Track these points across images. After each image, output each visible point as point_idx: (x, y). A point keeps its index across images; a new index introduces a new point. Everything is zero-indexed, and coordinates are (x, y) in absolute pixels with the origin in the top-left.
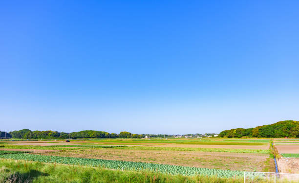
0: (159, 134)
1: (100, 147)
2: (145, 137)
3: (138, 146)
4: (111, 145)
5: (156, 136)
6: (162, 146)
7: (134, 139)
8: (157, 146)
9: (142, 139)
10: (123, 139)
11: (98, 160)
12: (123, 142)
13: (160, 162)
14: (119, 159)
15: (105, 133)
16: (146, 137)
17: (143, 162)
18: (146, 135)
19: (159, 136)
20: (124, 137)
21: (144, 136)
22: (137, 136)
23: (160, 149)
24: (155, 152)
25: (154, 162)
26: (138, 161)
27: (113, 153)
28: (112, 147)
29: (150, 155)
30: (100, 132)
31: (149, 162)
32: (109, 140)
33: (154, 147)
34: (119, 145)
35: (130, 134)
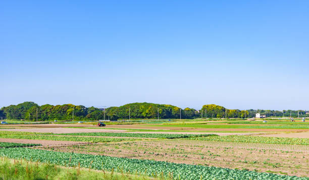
0: (287, 110)
1: (161, 136)
2: (254, 116)
3: (240, 134)
4: (184, 133)
5: (279, 114)
6: (294, 136)
7: (232, 120)
8: (283, 135)
9: (249, 120)
10: (208, 121)
11: (159, 163)
12: (208, 127)
13: (288, 171)
14: (202, 162)
15: (171, 108)
16: (258, 115)
17: (252, 169)
18: (258, 111)
19: (287, 114)
20: (209, 116)
21: (251, 114)
22: (237, 114)
23: (289, 142)
24: (278, 148)
25: (277, 170)
26: (241, 167)
27: (189, 150)
28: (186, 137)
29: (267, 155)
30: (163, 106)
31: (264, 170)
32: (180, 122)
33: (274, 136)
34: (199, 134)
35: (224, 110)
